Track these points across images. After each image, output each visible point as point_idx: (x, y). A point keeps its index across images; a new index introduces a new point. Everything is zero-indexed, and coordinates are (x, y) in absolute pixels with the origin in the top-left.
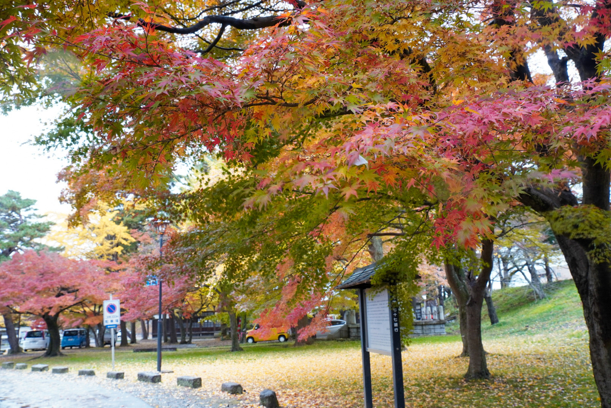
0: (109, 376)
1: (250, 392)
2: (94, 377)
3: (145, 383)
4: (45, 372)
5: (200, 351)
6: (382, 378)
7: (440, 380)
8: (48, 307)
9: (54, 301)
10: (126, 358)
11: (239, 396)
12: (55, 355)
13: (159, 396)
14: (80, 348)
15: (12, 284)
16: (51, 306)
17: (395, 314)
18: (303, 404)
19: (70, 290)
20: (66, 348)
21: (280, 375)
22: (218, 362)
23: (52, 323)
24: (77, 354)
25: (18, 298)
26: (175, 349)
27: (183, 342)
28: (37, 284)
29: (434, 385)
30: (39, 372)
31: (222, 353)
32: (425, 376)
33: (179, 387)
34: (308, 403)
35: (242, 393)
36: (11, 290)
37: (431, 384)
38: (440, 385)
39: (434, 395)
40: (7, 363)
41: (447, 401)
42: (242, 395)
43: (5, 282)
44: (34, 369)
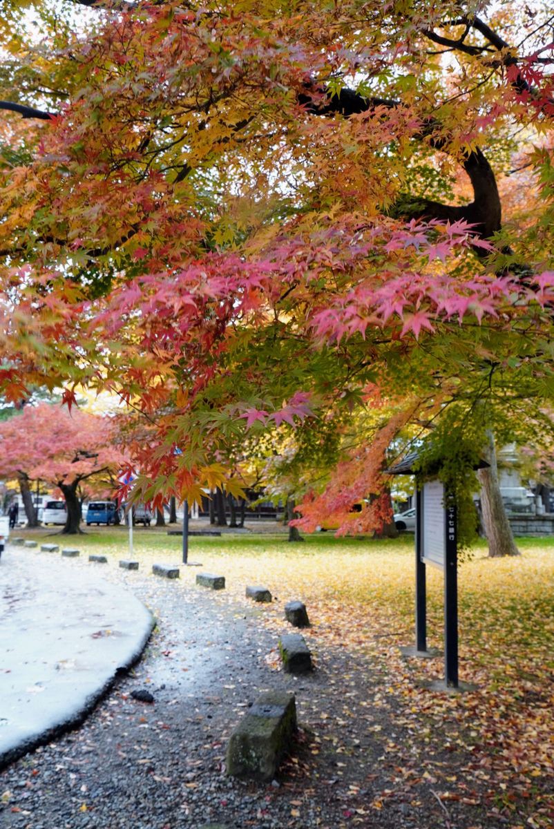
0: (122, 565)
1: (283, 601)
2: (105, 564)
3: (160, 578)
4: (55, 553)
5: (250, 539)
6: (468, 594)
7: (545, 604)
8: (62, 474)
9: (69, 467)
10: (156, 543)
11: (265, 605)
12: (74, 532)
13: (168, 597)
14: (108, 525)
15: (21, 444)
16: (66, 473)
17: (451, 516)
18: (342, 623)
19: (90, 454)
20: (92, 524)
21: (336, 579)
22: (265, 555)
23: (70, 493)
24: (101, 532)
25: (28, 461)
26: (218, 534)
27: (234, 526)
28: (50, 445)
29: (535, 610)
30: (48, 553)
31: (276, 543)
32: (528, 595)
33: (198, 588)
34: (349, 622)
35: (270, 601)
36: (19, 452)
37: (530, 608)
38: (543, 610)
39: (529, 624)
40: (17, 539)
41: (543, 635)
42: (270, 604)
43: (14, 442)
44: (43, 549)
